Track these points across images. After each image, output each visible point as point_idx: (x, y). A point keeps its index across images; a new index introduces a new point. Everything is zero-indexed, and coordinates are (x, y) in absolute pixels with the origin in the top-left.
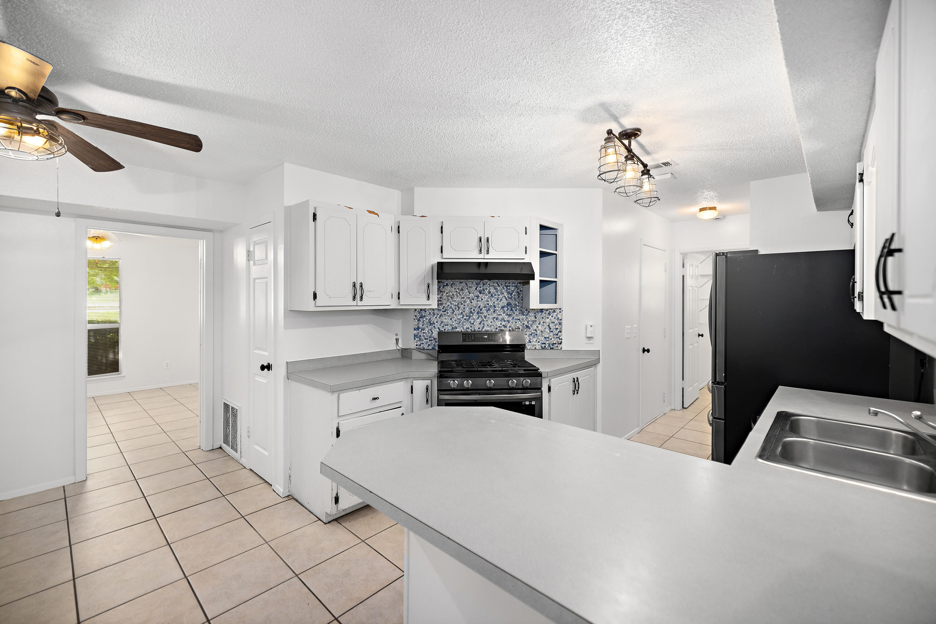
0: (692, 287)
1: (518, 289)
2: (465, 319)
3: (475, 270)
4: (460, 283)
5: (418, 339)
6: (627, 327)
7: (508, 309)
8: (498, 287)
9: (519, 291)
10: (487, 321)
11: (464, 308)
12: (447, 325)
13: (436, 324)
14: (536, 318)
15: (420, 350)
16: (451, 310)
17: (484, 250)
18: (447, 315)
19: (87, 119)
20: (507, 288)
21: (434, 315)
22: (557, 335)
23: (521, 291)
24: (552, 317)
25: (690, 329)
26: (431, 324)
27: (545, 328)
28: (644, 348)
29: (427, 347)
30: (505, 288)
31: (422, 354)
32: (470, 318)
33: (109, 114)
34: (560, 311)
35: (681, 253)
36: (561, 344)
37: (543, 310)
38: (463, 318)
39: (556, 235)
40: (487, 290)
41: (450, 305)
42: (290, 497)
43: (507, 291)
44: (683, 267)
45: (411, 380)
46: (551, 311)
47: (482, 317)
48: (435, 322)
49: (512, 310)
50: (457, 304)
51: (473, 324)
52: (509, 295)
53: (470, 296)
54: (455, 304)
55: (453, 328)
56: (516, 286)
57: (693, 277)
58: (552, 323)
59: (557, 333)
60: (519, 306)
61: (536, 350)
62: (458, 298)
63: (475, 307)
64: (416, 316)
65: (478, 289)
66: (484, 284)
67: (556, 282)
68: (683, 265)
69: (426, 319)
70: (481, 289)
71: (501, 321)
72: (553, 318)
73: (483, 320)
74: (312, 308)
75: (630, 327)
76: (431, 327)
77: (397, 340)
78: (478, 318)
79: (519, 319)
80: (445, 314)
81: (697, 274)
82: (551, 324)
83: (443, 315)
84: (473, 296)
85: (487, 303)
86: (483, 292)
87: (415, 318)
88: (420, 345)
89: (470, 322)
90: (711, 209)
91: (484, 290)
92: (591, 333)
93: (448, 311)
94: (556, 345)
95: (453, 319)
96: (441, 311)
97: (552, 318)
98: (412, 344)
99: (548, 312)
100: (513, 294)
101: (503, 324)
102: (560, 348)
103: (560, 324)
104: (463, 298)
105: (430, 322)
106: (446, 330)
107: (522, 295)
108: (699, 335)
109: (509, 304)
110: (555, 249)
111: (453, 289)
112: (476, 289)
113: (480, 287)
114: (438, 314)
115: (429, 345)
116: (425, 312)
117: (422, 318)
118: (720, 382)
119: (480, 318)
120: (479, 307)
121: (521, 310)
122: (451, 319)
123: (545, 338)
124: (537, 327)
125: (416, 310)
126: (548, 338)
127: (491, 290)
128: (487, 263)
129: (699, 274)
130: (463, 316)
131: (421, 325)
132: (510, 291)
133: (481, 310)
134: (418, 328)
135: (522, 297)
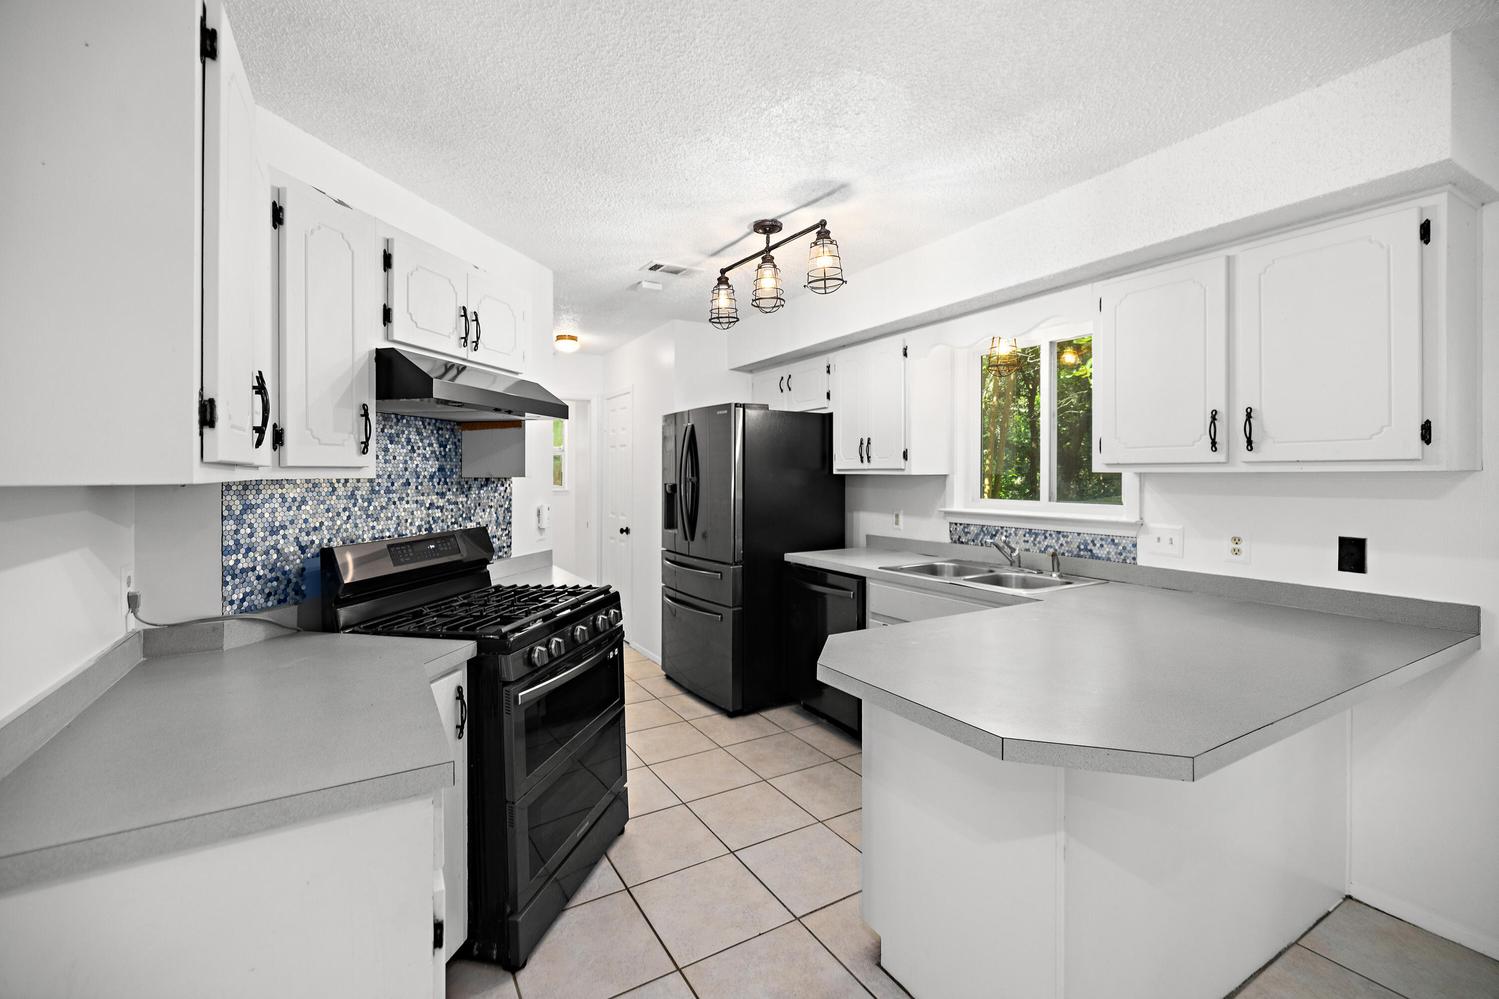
5: (237, 581)
7: (440, 480)
8: (423, 431)
9: (456, 440)
13: (290, 525)
14: (479, 498)
15: (247, 614)
17: (470, 340)
20: (438, 433)
21: (285, 497)
22: (506, 529)
23: (459, 440)
24: (500, 490)
26: (274, 526)
27: (491, 518)
29: (262, 601)
30: (435, 432)
31: (251, 626)
32: (371, 502)
34: (508, 483)
36: (511, 546)
37: (490, 482)
38: (353, 506)
40: (405, 436)
43: (437, 439)
46: (498, 482)
47: (394, 502)
48: (287, 520)
49: (445, 482)
51: (378, 518)
52: (441, 450)
56: (452, 430)
58: (500, 503)
60: (456, 474)
63: (382, 476)
64: (229, 508)
65: (386, 431)
66: (398, 421)
69: (261, 515)
70: (393, 431)
71: (426, 508)
72: (502, 493)
73: (395, 509)
76: (274, 536)
77: (131, 600)
78: (387, 503)
79: (457, 504)
82: (498, 506)
85: (404, 466)
86: (396, 439)
87: (226, 512)
88: (243, 600)
89: (371, 516)
90: (570, 338)
91: (398, 435)
92: (547, 521)
93: (321, 489)
94: (504, 550)
95: (332, 510)
97: (499, 497)
98: (218, 601)
99: (496, 485)
100: (448, 447)
101: (429, 515)
102: (511, 554)
103: (510, 508)
105: (271, 522)
106: (315, 543)
107: (460, 450)
109: (441, 470)
115: (270, 594)
116: (259, 492)
117: (247, 511)
121: (459, 484)
122: (328, 511)
124: (481, 516)
125: (226, 487)
126: (495, 536)
127: (411, 436)
130: (355, 501)
131: (245, 536)
132: (443, 439)
133: (393, 484)
134: (236, 546)
135: (461, 455)
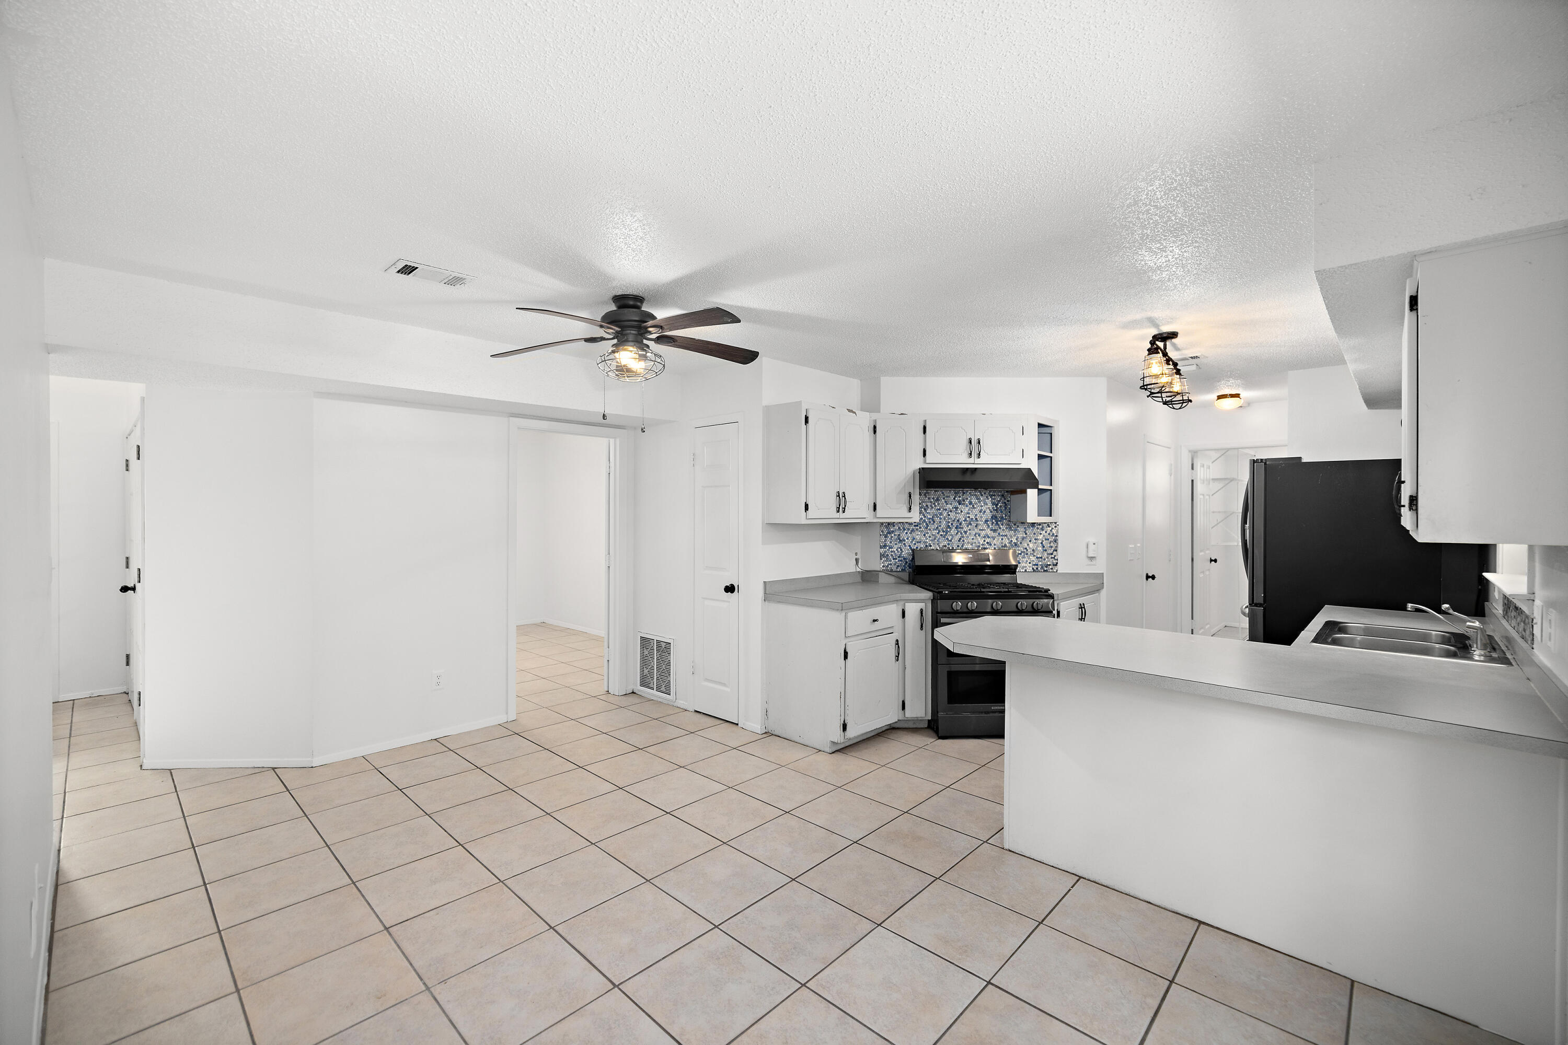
0: (1203, 495)
1: (1005, 499)
2: (941, 535)
3: (959, 478)
4: (935, 491)
5: (886, 559)
6: (1131, 546)
7: (993, 523)
8: (981, 497)
9: (1006, 501)
10: (968, 537)
11: (940, 522)
12: (920, 542)
13: (907, 541)
14: (1026, 534)
15: (889, 572)
16: (925, 524)
17: (974, 454)
18: (919, 530)
19: (677, 341)
20: (991, 498)
21: (904, 530)
22: (1052, 554)
23: (1008, 501)
24: (1046, 532)
25: (1201, 551)
26: (900, 541)
27: (1038, 546)
28: (1147, 574)
29: (896, 568)
30: (989, 497)
31: (890, 577)
32: (947, 533)
33: (697, 338)
34: (1055, 525)
35: (1189, 451)
36: (1056, 565)
37: (1035, 525)
38: (938, 533)
39: (1051, 434)
40: (968, 501)
41: (924, 519)
42: (768, 734)
43: (991, 501)
44: (1193, 468)
45: (903, 603)
46: (1044, 525)
47: (961, 533)
48: (905, 539)
49: (997, 524)
50: (931, 517)
51: (951, 541)
52: (994, 506)
53: (947, 508)
54: (929, 517)
55: (926, 546)
56: (1003, 496)
57: (1203, 483)
58: (1046, 539)
59: (1051, 552)
60: (1006, 519)
61: (1026, 573)
62: (933, 509)
63: (954, 521)
64: (882, 531)
65: (956, 499)
66: (964, 493)
67: (1051, 490)
68: (1193, 465)
69: (895, 535)
70: (961, 499)
71: (984, 537)
72: (1047, 534)
73: (963, 537)
74: (804, 522)
75: (1133, 546)
76: (900, 544)
77: (857, 560)
78: (957, 533)
79: (1006, 536)
80: (917, 529)
81: (1208, 477)
82: (1045, 541)
83: (915, 530)
84: (951, 508)
85: (968, 515)
86: (963, 502)
87: (881, 533)
88: (887, 566)
89: (947, 539)
90: (1232, 396)
91: (964, 501)
92: (1094, 552)
93: (921, 526)
94: (1051, 567)
95: (926, 535)
96: (913, 526)
97: (1045, 534)
98: (878, 565)
99: (1041, 527)
100: (999, 505)
101: (986, 541)
102: (1055, 571)
103: (1055, 541)
104: (939, 509)
105: (899, 539)
106: (919, 548)
107: (1009, 506)
108: (1211, 560)
109: (994, 517)
110: (1049, 450)
111: (927, 498)
112: (954, 499)
113: (960, 497)
114: (909, 529)
115: (898, 566)
116: (894, 526)
117: (890, 533)
118: (1258, 604)
119: (959, 533)
120: (958, 521)
121: (1008, 525)
122: (924, 535)
123: (1037, 558)
124: (1028, 545)
125: (882, 524)
126: (1041, 558)
127: (972, 501)
128: (976, 469)
129: (1211, 478)
130: (939, 531)
131: (889, 543)
132: (995, 501)
133: (961, 524)
134: (885, 546)
135: (1010, 509)
